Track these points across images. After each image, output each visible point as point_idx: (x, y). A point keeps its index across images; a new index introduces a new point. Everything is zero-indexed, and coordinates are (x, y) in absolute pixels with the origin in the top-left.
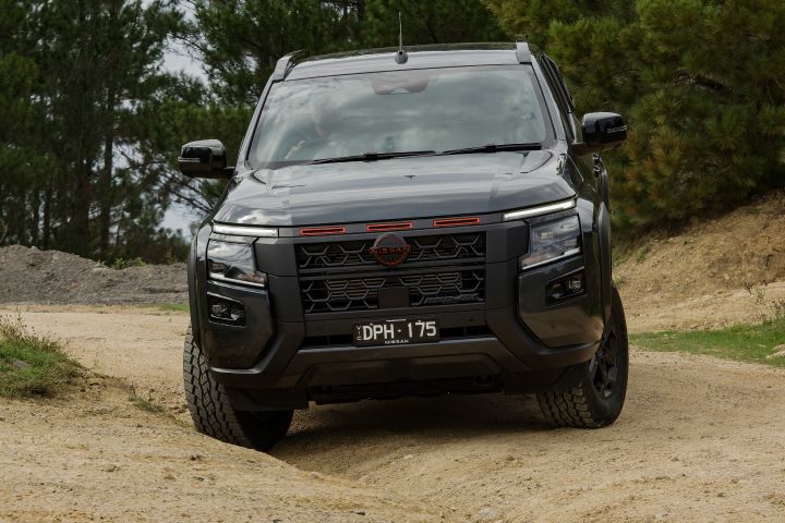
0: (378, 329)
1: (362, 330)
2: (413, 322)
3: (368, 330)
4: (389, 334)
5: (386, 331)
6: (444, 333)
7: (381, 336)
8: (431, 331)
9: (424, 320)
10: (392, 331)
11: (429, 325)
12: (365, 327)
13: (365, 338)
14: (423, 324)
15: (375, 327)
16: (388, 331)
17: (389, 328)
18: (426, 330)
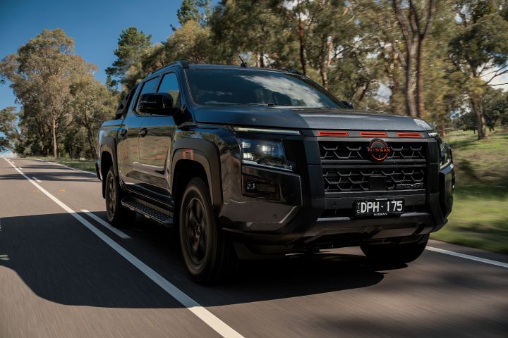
0: (370, 205)
1: (361, 205)
2: (390, 200)
3: (364, 205)
4: (376, 209)
5: (374, 207)
6: (406, 209)
7: (371, 210)
8: (399, 207)
9: (397, 200)
10: (378, 207)
11: (399, 203)
12: (362, 204)
13: (362, 211)
14: (395, 202)
15: (368, 203)
16: (375, 207)
17: (376, 205)
18: (398, 207)
